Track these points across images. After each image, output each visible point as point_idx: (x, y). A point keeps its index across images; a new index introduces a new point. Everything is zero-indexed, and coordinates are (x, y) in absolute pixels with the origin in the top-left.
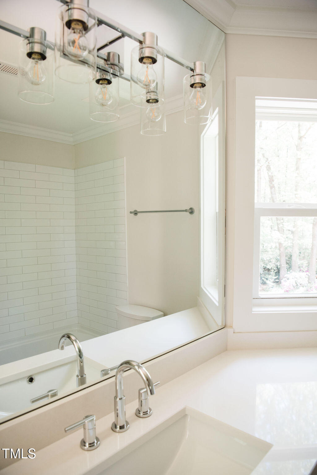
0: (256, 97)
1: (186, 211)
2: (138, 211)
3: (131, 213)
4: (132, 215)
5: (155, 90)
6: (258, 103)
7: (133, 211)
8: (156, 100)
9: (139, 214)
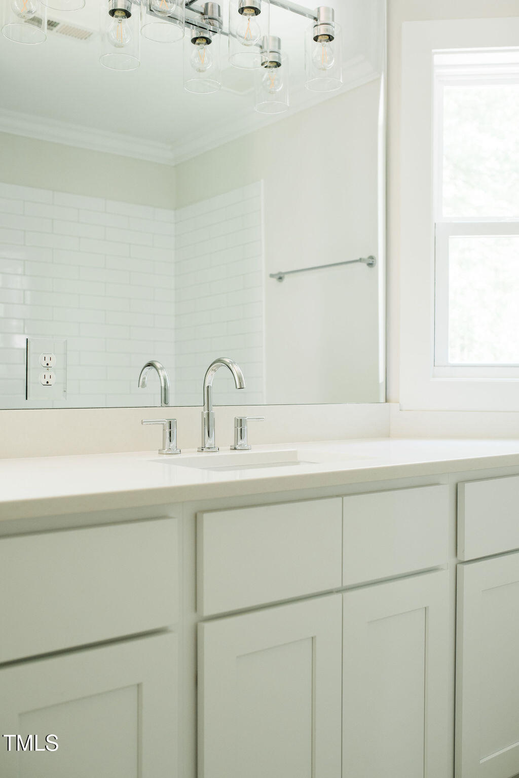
0: (433, 51)
1: (360, 260)
2: (283, 271)
3: (272, 276)
4: (274, 280)
5: (276, 50)
6: (438, 59)
7: (275, 272)
8: (277, 62)
9: (287, 279)
